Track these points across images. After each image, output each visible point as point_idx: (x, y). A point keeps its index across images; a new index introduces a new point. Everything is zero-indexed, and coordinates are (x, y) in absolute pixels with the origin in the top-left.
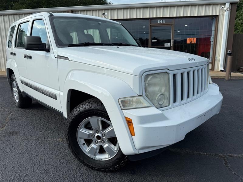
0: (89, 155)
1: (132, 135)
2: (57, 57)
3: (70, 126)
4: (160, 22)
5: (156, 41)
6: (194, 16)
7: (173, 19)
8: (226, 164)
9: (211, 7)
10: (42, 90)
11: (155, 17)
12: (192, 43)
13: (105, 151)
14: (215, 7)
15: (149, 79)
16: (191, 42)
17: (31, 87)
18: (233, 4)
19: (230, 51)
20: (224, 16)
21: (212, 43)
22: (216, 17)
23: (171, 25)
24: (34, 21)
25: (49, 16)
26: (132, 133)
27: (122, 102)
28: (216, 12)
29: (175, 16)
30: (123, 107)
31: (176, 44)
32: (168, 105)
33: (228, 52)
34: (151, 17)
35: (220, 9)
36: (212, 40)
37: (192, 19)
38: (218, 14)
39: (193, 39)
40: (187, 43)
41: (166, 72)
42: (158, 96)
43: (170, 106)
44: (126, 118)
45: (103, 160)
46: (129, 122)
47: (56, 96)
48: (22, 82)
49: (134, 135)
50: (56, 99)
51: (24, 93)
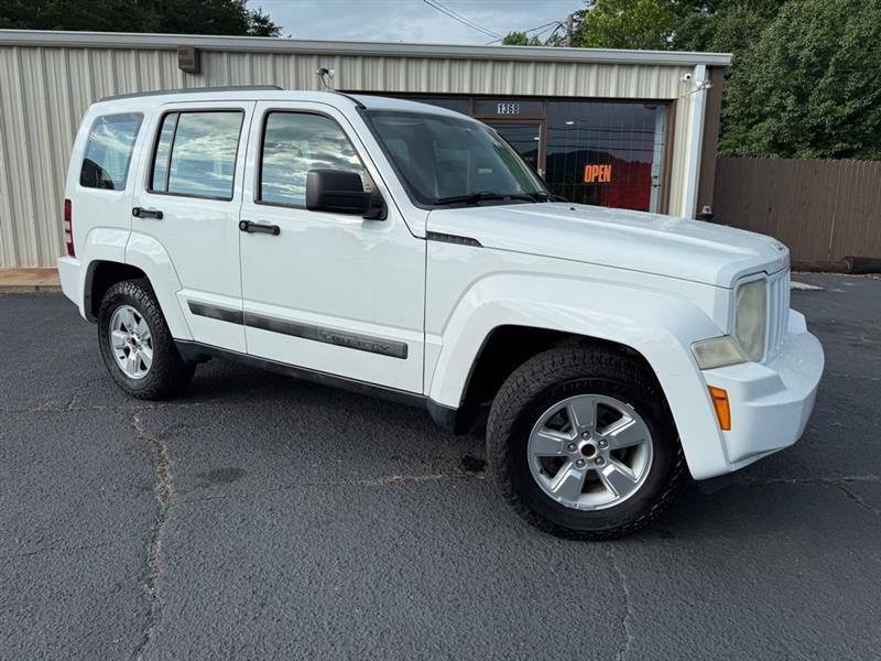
0: (559, 500)
1: (722, 428)
2: (424, 235)
3: (514, 423)
4: (504, 109)
5: (490, 171)
6: (607, 96)
7: (544, 101)
8: (851, 496)
9: (655, 73)
10: (331, 333)
11: (490, 93)
12: (600, 180)
13: (602, 485)
14: (665, 73)
16: (597, 178)
18: (714, 71)
19: (707, 210)
20: (689, 103)
21: (655, 182)
22: (669, 104)
23: (537, 122)
24: (268, 113)
25: (356, 108)
26: (724, 423)
28: (668, 90)
29: (550, 93)
30: (702, 364)
31: (564, 184)
32: (760, 357)
33: (704, 212)
34: (477, 91)
35: (679, 82)
36: (657, 174)
37: (599, 104)
38: (673, 97)
39: (603, 170)
40: (586, 180)
41: (763, 279)
42: (750, 335)
43: (765, 359)
44: (710, 388)
45: (598, 508)
46: (719, 399)
47: (405, 347)
48: (197, 309)
49: (729, 429)
50: (405, 357)
51: (192, 345)
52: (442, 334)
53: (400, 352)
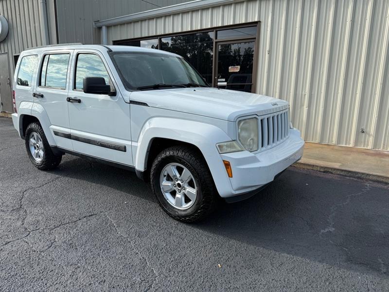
1: (229, 177)
2: (129, 102)
10: (99, 142)
15: (241, 124)
17: (77, 139)
24: (78, 54)
25: (108, 51)
26: (230, 175)
27: (219, 146)
30: (221, 151)
32: (256, 149)
41: (255, 118)
42: (249, 140)
43: (259, 150)
44: (224, 161)
46: (227, 165)
47: (125, 147)
48: (56, 133)
49: (232, 177)
50: (125, 151)
51: (56, 148)
52: (137, 142)
53: (123, 149)
